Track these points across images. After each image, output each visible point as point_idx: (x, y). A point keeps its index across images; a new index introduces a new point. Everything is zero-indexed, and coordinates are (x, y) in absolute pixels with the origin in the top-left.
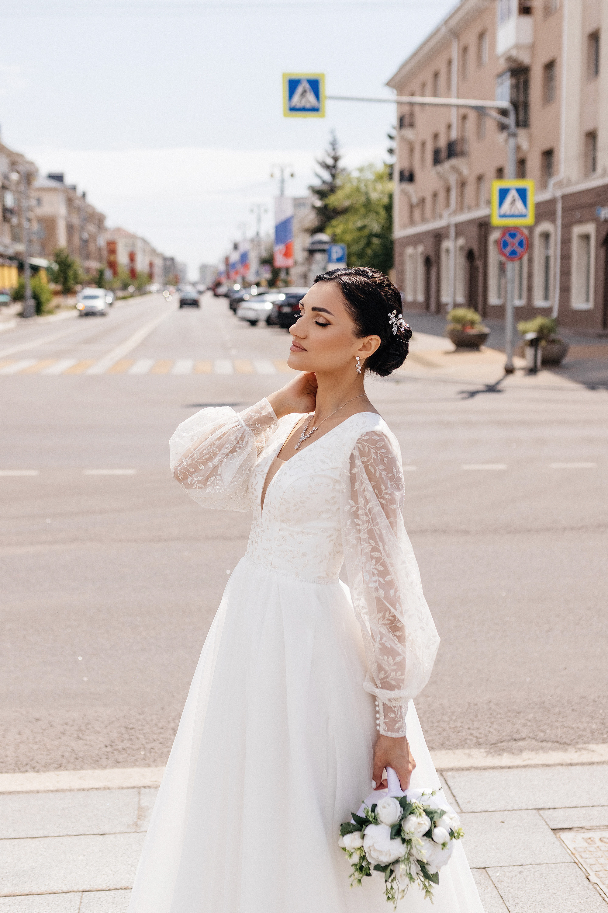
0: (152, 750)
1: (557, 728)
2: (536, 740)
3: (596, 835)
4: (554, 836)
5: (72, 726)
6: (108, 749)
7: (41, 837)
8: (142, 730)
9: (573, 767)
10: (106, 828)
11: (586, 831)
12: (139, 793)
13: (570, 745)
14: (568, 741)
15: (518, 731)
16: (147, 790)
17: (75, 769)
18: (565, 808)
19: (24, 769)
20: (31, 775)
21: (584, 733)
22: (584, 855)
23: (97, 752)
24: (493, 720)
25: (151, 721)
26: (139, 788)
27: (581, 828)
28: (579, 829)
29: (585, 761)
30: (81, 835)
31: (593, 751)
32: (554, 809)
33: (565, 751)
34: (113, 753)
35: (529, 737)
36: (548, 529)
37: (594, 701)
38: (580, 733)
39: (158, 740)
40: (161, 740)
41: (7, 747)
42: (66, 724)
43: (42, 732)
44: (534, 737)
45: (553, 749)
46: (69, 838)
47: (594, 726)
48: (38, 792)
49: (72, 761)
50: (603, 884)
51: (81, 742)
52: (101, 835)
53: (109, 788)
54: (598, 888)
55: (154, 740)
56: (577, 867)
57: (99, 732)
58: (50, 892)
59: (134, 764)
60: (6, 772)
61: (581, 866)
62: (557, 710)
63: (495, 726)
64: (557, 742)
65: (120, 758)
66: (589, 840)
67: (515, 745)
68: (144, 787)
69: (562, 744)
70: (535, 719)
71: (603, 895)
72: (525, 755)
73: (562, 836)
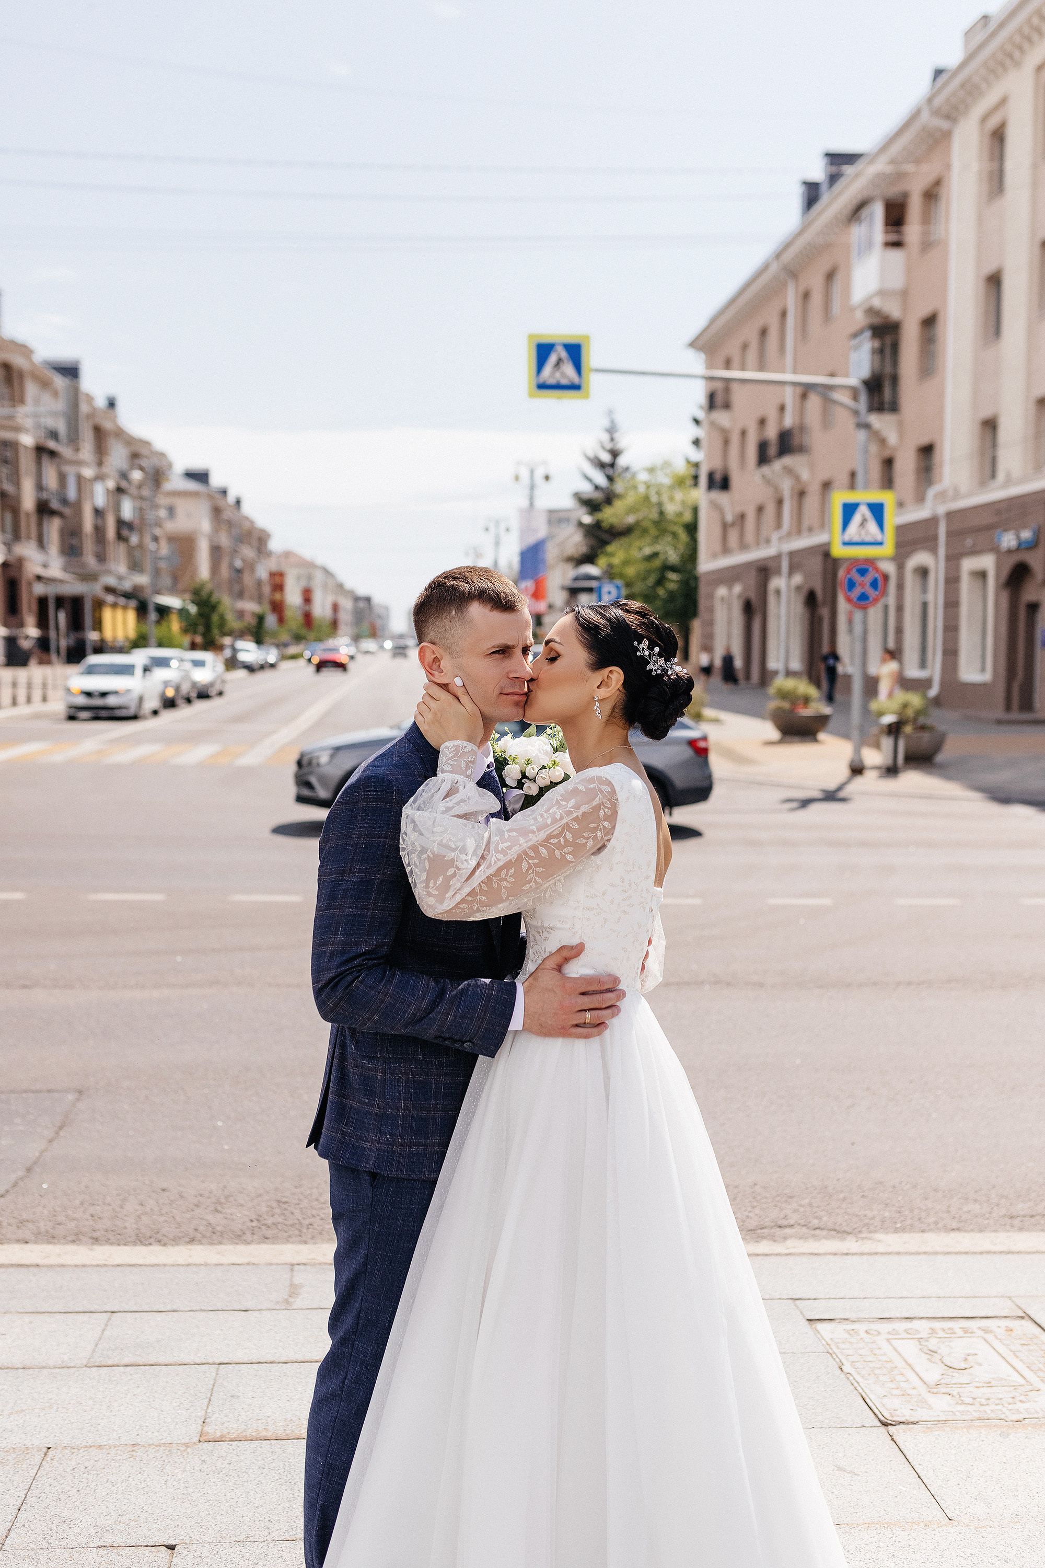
0: (310, 1226)
1: (838, 1214)
2: (808, 1228)
3: (861, 1328)
4: (809, 1326)
5: (209, 1198)
6: (254, 1224)
7: (169, 1311)
8: (298, 1204)
9: (849, 1257)
10: (248, 1306)
11: (851, 1323)
12: (292, 1270)
13: (851, 1233)
14: (849, 1230)
15: (785, 1217)
16: (302, 1267)
17: (211, 1244)
18: (829, 1298)
19: (147, 1243)
20: (156, 1248)
21: (871, 1222)
22: (841, 1346)
23: (240, 1226)
24: (755, 1204)
25: (311, 1195)
26: (293, 1265)
27: (844, 1319)
28: (842, 1321)
29: (867, 1251)
30: (218, 1310)
31: (879, 1241)
32: (815, 1299)
33: (843, 1239)
34: (260, 1228)
35: (799, 1224)
36: (875, 984)
37: (894, 1187)
38: (867, 1221)
39: (318, 1216)
40: (323, 1216)
41: (125, 1218)
42: (201, 1195)
43: (170, 1204)
44: (806, 1223)
45: (826, 1238)
46: (203, 1313)
47: (887, 1214)
48: (165, 1265)
49: (208, 1235)
50: (859, 1374)
51: (219, 1216)
52: (244, 1311)
53: (254, 1264)
54: (851, 1378)
55: (313, 1216)
56: (830, 1358)
57: (242, 1205)
58: (180, 1363)
59: (288, 1240)
60: (125, 1245)
61: (835, 1357)
62: (842, 1196)
63: (757, 1211)
64: (835, 1230)
65: (269, 1233)
66: (852, 1332)
67: (778, 1232)
68: (298, 1264)
69: (840, 1233)
70: (810, 1205)
71: (856, 1384)
72: (789, 1243)
73: (819, 1326)
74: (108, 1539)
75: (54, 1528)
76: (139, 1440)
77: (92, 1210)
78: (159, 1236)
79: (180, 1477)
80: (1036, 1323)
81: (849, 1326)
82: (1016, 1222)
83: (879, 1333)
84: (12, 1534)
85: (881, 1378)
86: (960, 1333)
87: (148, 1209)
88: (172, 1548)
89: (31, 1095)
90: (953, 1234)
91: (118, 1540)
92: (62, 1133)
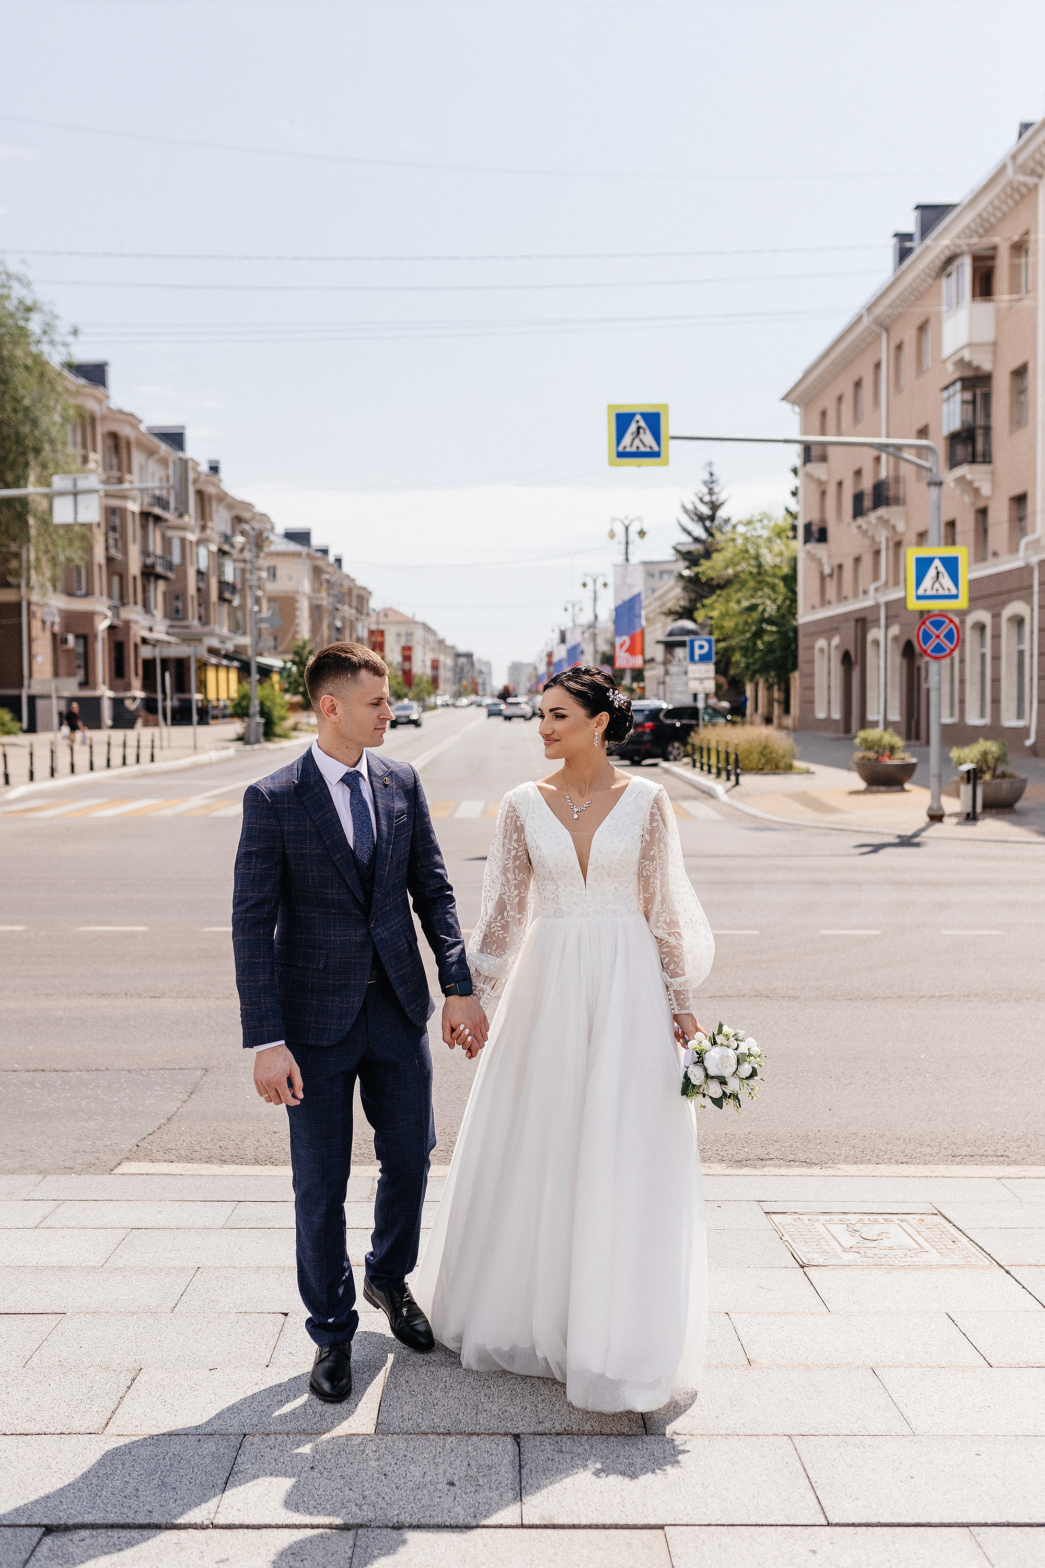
1: (811, 1153)
2: (785, 1160)
4: (765, 1216)
9: (812, 1178)
13: (818, 1164)
15: (768, 1154)
18: (787, 1201)
21: (837, 1158)
22: (786, 1226)
24: (746, 1145)
27: (795, 1213)
28: (792, 1213)
29: (826, 1174)
31: (839, 1169)
32: (775, 1201)
33: (811, 1167)
35: (778, 1158)
37: (865, 1136)
38: (833, 1157)
44: (784, 1157)
45: (798, 1166)
47: (852, 1153)
50: (794, 1241)
54: (787, 1243)
56: (775, 1233)
61: (779, 1232)
62: (819, 1141)
63: (747, 1149)
64: (806, 1162)
66: (798, 1219)
67: (760, 1162)
69: (808, 1163)
70: (791, 1146)
71: (789, 1246)
72: (766, 1169)
73: (773, 1216)
74: (244, 1310)
75: (206, 1303)
76: (261, 1265)
77: (220, 1143)
78: (272, 1160)
79: (290, 1282)
80: (944, 1217)
81: (798, 1216)
82: (958, 1159)
83: (818, 1220)
84: (178, 1306)
85: (812, 1244)
86: (883, 1221)
87: (264, 1143)
88: (286, 1314)
89: (167, 1071)
90: (901, 1165)
91: (249, 1310)
92: (193, 1097)
